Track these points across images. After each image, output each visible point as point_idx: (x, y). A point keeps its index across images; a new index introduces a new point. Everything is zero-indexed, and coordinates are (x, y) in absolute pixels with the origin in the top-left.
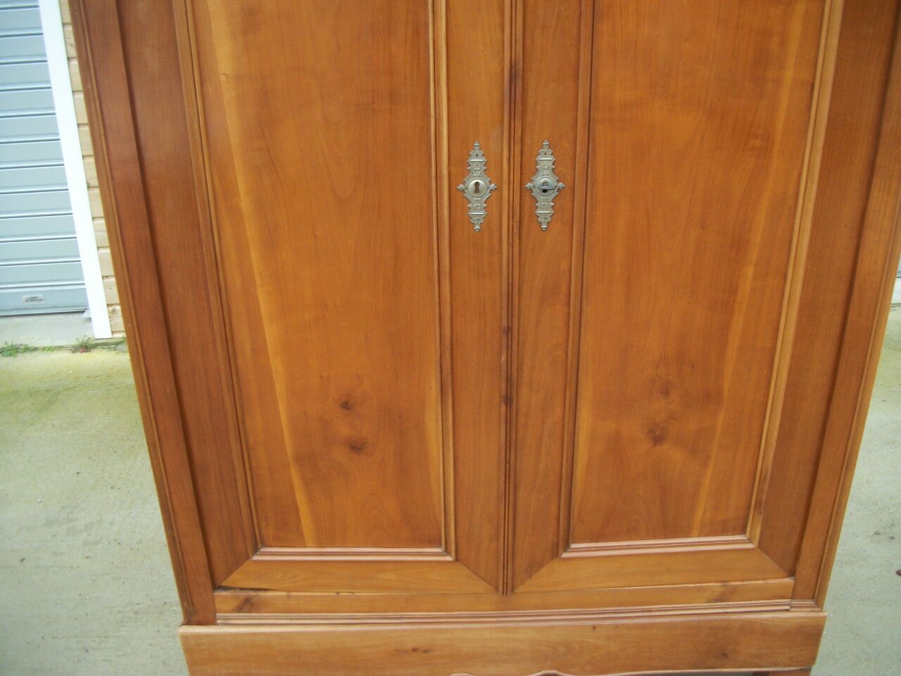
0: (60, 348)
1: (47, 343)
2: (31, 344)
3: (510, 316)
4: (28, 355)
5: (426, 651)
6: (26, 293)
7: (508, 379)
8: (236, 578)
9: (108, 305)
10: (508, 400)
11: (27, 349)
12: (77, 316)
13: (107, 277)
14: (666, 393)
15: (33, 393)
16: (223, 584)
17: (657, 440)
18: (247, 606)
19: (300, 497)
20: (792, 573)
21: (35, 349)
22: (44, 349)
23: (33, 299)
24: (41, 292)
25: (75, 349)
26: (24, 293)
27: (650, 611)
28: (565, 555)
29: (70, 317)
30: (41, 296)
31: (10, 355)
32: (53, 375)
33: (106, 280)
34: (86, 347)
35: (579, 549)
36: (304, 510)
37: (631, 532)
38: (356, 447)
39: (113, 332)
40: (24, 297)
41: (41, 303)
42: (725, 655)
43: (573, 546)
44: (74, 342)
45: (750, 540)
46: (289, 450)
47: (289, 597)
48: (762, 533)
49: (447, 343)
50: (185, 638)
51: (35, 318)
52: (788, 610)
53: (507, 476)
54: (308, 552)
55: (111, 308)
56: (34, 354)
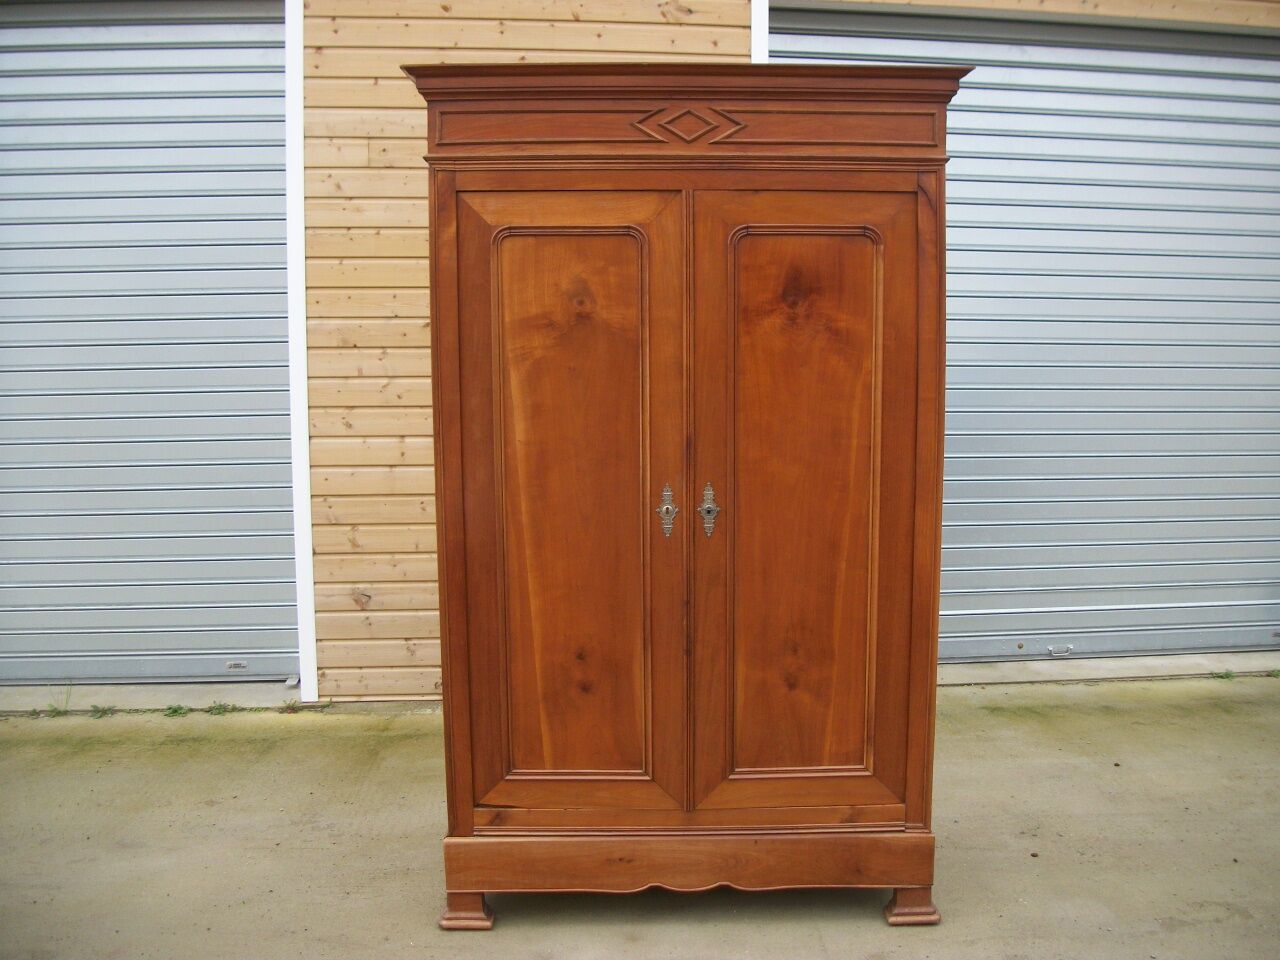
0: (267, 709)
1: (254, 705)
2: (239, 704)
3: (688, 593)
4: (235, 714)
5: (629, 861)
6: (231, 660)
7: (688, 636)
8: (491, 798)
9: (319, 668)
10: (689, 652)
11: (235, 709)
12: (278, 685)
13: (321, 640)
14: (795, 651)
15: (250, 741)
16: (481, 802)
17: (792, 686)
18: (498, 819)
19: (544, 728)
20: (903, 801)
21: (243, 709)
22: (251, 709)
23: (237, 666)
24: (244, 659)
25: (282, 710)
26: (230, 659)
27: (798, 828)
28: (731, 777)
29: (271, 685)
30: (244, 663)
31: (219, 713)
32: (265, 729)
33: (320, 643)
34: (293, 709)
35: (742, 773)
36: (546, 739)
37: (779, 760)
38: (585, 688)
39: (319, 696)
40: (228, 663)
41: (244, 670)
42: (859, 871)
43: (737, 770)
44: (281, 704)
45: (866, 769)
46: (540, 690)
47: (529, 812)
48: (874, 764)
49: (649, 613)
50: (448, 847)
51: (236, 685)
52: (903, 831)
53: (688, 709)
54: (545, 773)
55: (320, 672)
56: (242, 713)
